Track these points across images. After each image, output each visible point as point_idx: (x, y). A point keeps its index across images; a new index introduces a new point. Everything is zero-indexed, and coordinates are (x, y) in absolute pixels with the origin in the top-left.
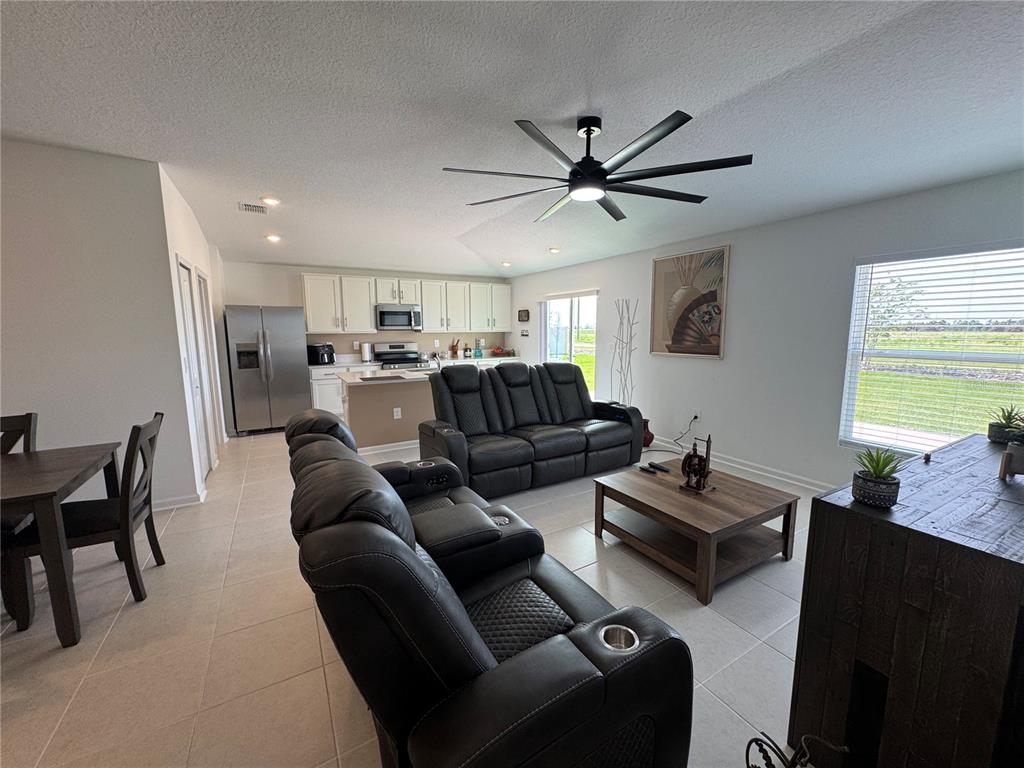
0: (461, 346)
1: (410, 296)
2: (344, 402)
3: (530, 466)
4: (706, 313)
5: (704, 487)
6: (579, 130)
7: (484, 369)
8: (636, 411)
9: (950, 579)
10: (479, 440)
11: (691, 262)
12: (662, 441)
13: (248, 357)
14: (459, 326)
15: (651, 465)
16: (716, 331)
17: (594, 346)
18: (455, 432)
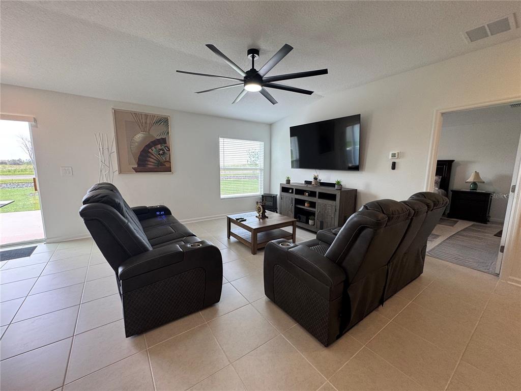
4: (161, 150)
6: (248, 55)
11: (146, 119)
16: (168, 159)
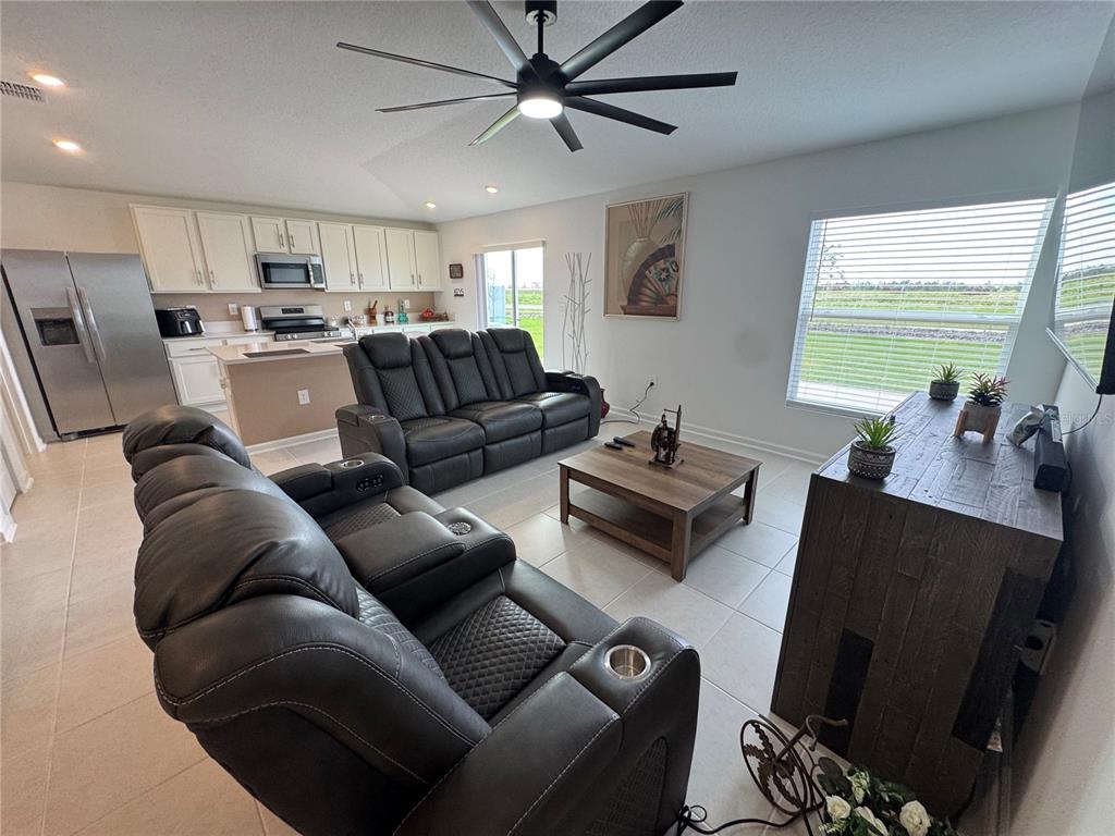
0: (380, 309)
1: (304, 242)
2: (223, 386)
3: (481, 450)
4: (663, 270)
5: (674, 461)
6: (528, 11)
7: (415, 337)
8: (593, 381)
9: (945, 548)
10: (417, 426)
11: (648, 210)
12: (620, 411)
13: (58, 329)
14: (375, 283)
15: (616, 440)
16: (673, 290)
17: (541, 307)
18: (384, 418)
